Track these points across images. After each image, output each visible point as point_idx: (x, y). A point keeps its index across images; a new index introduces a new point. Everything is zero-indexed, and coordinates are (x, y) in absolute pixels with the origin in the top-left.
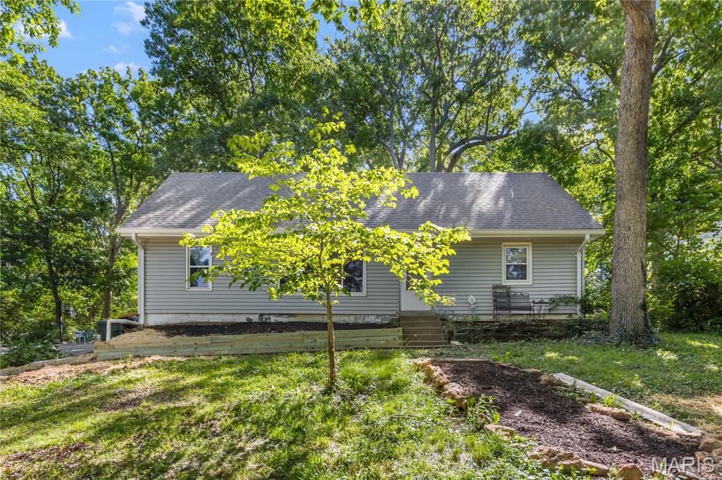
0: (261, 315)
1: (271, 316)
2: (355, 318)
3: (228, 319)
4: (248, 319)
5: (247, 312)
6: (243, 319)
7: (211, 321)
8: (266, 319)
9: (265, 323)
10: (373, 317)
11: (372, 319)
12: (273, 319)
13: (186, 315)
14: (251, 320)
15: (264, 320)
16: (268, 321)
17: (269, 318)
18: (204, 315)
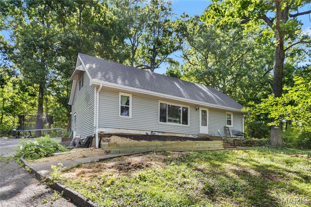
0: (152, 132)
1: (156, 132)
2: (186, 135)
3: (138, 132)
4: (146, 133)
5: (146, 130)
6: (144, 133)
7: (130, 133)
8: (154, 134)
9: (153, 135)
10: (191, 135)
11: (191, 136)
12: (157, 134)
13: (119, 129)
14: (147, 133)
15: (153, 134)
16: (155, 134)
17: (155, 133)
18: (127, 130)
